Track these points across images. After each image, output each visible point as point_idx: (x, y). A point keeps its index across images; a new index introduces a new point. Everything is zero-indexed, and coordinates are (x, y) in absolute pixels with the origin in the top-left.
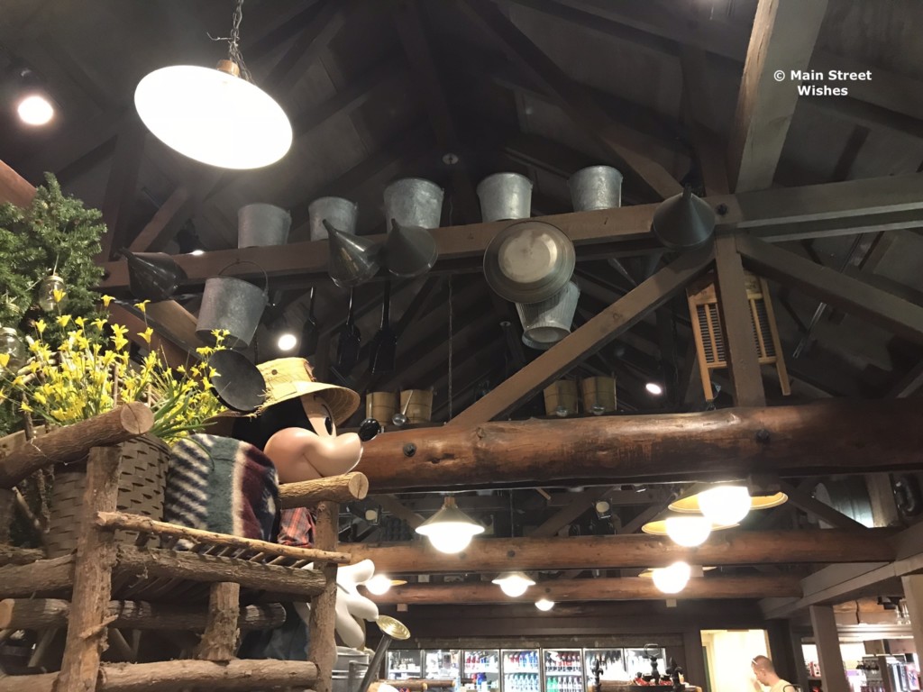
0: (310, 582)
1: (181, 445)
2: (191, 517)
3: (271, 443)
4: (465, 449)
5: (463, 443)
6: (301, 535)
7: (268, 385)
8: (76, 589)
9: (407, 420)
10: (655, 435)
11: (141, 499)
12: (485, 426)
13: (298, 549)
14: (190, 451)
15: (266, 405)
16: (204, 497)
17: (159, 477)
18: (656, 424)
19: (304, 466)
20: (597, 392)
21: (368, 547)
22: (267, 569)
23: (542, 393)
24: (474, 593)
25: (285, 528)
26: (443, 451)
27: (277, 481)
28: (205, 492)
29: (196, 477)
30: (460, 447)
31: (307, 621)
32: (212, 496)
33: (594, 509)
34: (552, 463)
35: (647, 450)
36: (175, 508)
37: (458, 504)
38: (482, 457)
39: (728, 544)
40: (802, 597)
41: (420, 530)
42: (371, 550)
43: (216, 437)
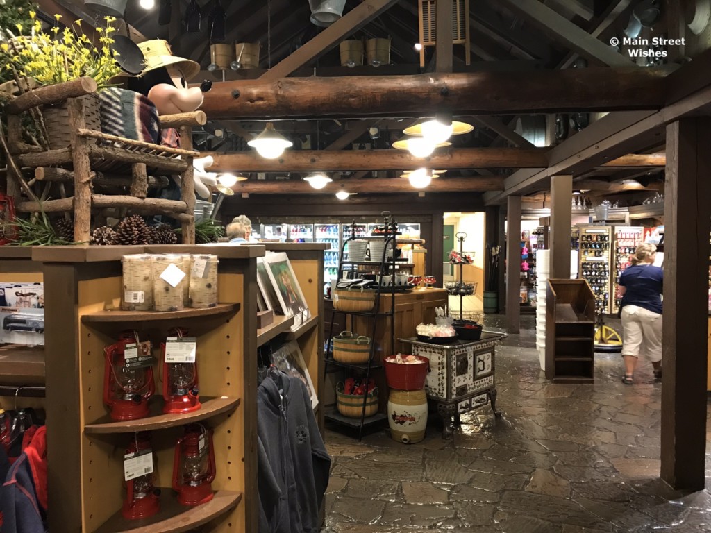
0: (180, 165)
1: (104, 93)
2: (116, 132)
3: (152, 92)
4: (270, 95)
5: (269, 91)
6: (172, 143)
7: (145, 58)
8: (75, 162)
9: (241, 66)
10: (384, 89)
11: (91, 123)
12: (283, 80)
13: (173, 149)
14: (108, 97)
15: (146, 70)
16: (121, 122)
17: (97, 111)
18: (384, 82)
19: (171, 106)
20: (376, 50)
21: (218, 154)
22: (158, 158)
23: (338, 47)
24: (294, 187)
25: (164, 139)
26: (257, 95)
27: (157, 114)
28: (121, 119)
29: (115, 112)
30: (268, 93)
31: (180, 185)
32: (125, 122)
33: (369, 132)
34: (323, 105)
35: (379, 98)
36: (106, 127)
37: (275, 126)
38: (281, 100)
39: (450, 156)
40: (504, 190)
41: (251, 143)
42: (220, 156)
43: (122, 89)
